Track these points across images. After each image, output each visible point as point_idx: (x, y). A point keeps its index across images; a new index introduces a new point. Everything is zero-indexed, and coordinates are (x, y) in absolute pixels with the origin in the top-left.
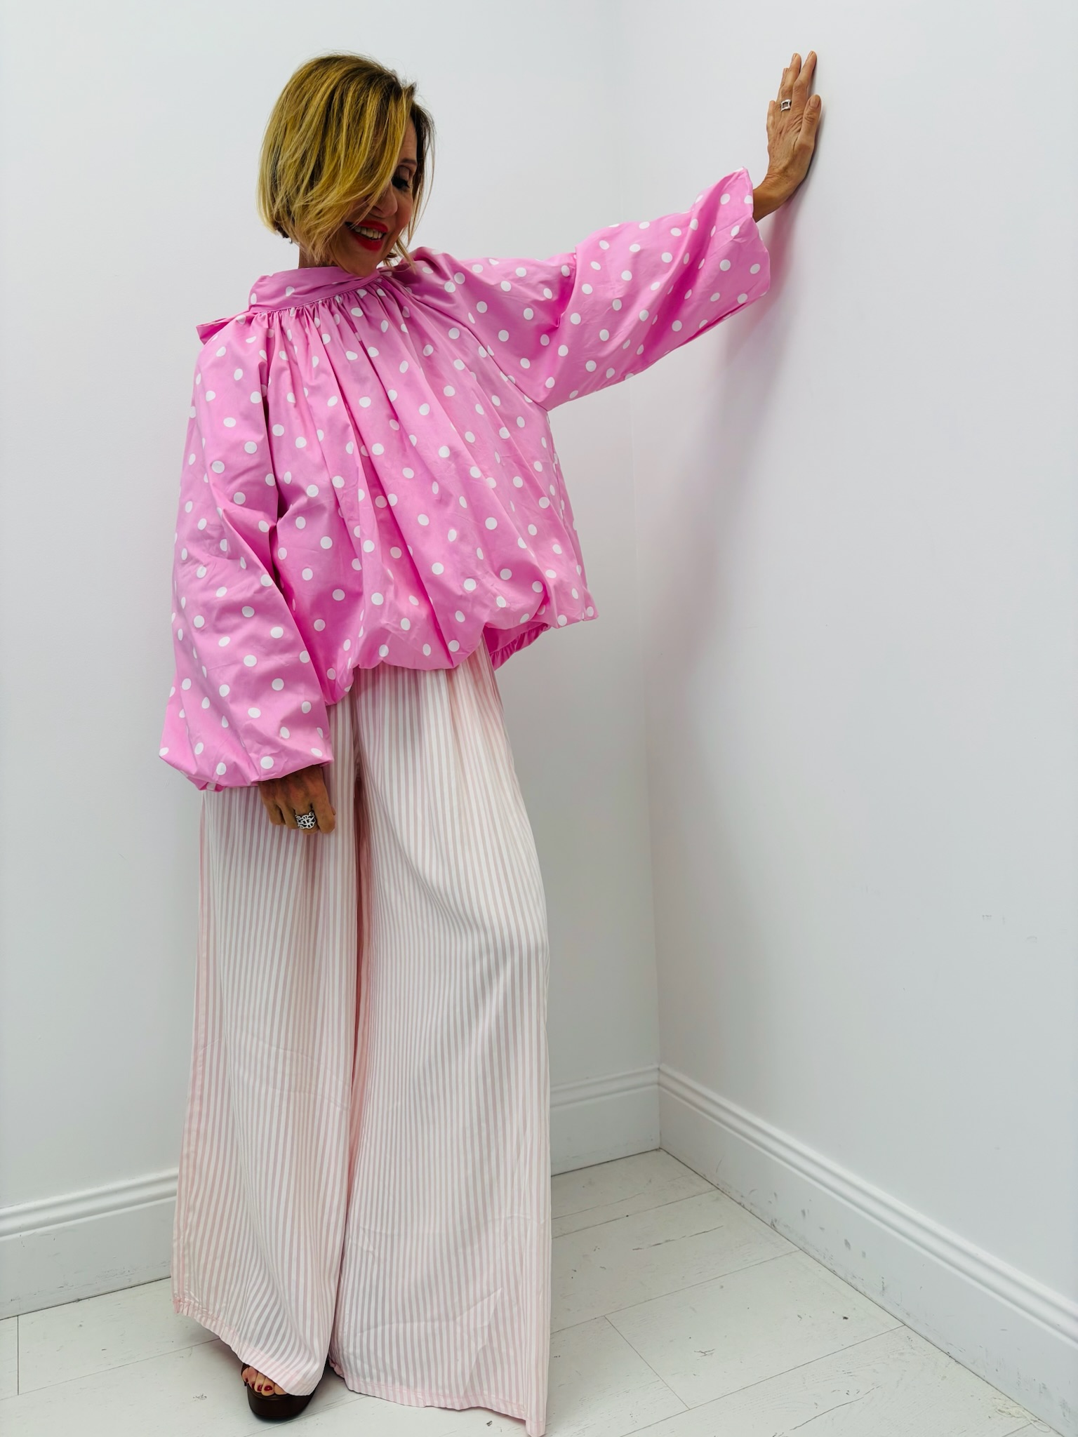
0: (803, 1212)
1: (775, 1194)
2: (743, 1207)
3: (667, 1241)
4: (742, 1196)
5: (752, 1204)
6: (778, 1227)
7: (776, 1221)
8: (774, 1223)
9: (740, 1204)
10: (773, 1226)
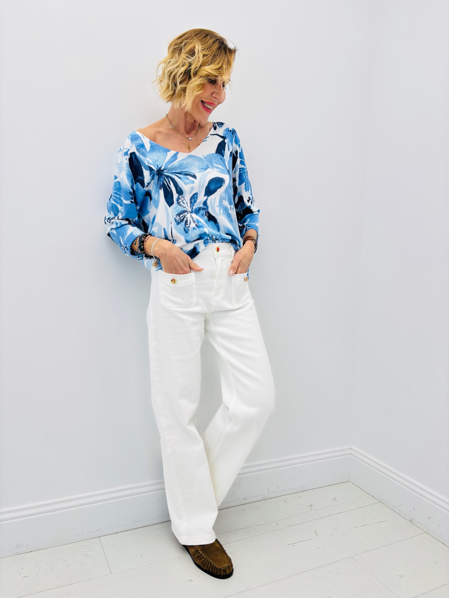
0: (429, 518)
1: (414, 508)
2: (395, 511)
3: (367, 525)
4: (395, 507)
5: (400, 511)
6: (414, 522)
7: (413, 519)
8: (412, 520)
9: (393, 510)
10: (411, 521)
